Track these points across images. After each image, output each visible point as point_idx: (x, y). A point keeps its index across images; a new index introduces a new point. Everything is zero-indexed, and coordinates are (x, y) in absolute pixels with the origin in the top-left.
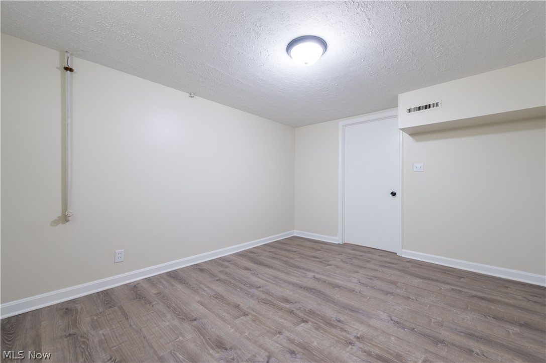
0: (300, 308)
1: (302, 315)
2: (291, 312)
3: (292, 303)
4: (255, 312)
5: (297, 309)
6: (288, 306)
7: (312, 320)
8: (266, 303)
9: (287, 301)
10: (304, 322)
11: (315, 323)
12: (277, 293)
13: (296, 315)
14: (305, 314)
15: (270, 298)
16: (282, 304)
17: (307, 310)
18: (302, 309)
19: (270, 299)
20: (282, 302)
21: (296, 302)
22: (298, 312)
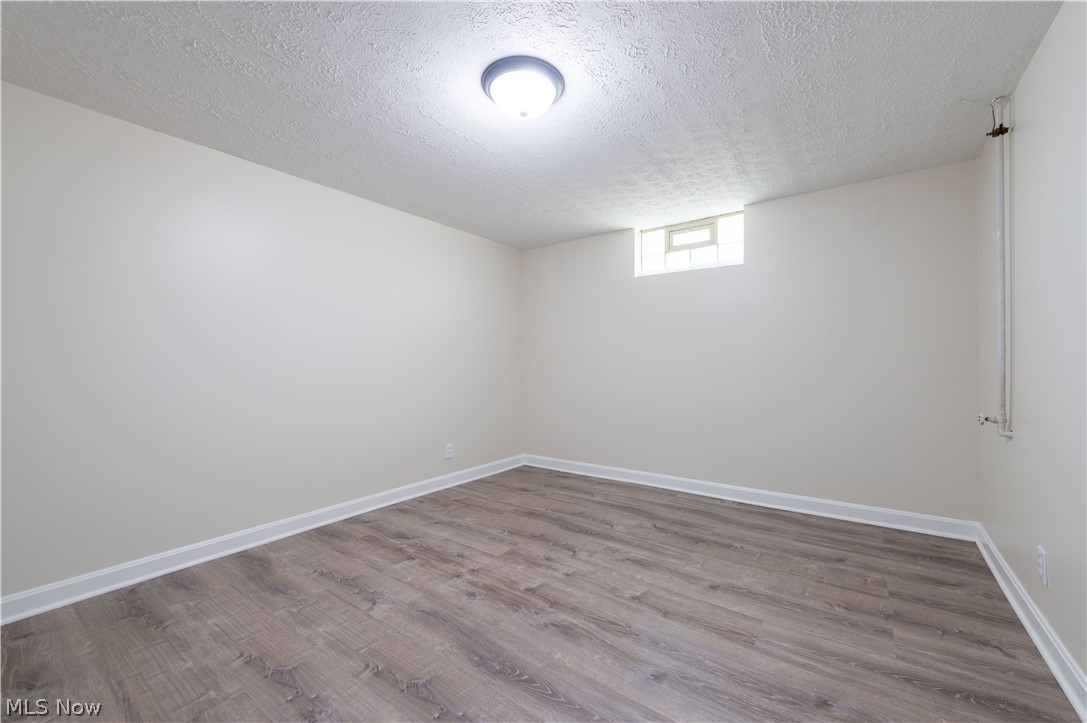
0: (536, 613)
1: (534, 600)
2: (554, 604)
3: (553, 625)
4: (621, 603)
5: (542, 609)
6: (562, 617)
7: (518, 593)
8: (611, 623)
9: (566, 630)
10: (532, 589)
11: (516, 589)
12: (596, 656)
13: (545, 599)
14: (528, 601)
15: (609, 637)
16: (575, 621)
17: (524, 609)
18: (532, 611)
19: (607, 634)
20: (577, 626)
21: (546, 626)
22: (541, 604)
